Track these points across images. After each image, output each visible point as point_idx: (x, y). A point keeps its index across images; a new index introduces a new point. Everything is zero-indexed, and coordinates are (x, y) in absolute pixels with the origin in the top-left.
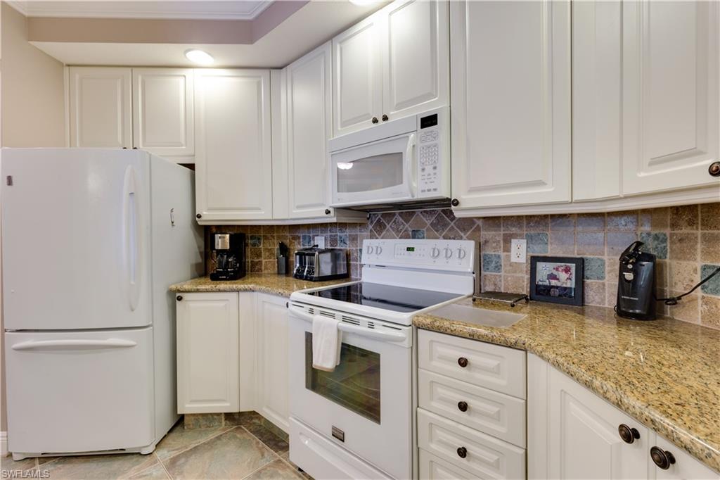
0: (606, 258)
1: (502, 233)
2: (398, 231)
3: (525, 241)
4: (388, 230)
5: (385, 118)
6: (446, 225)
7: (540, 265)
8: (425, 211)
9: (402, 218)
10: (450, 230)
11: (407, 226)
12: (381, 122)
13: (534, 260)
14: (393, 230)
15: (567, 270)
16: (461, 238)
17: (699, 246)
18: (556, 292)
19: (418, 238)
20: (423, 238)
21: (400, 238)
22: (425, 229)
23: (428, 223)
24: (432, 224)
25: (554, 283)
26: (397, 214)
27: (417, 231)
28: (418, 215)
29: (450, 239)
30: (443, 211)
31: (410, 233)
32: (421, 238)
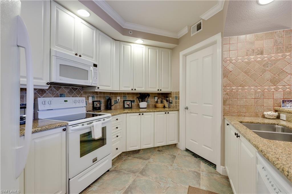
0: (102, 100)
1: (87, 95)
2: (53, 94)
3: (91, 97)
4: (47, 93)
5: (80, 56)
6: (73, 92)
7: (95, 103)
8: (65, 87)
9: (55, 89)
10: (74, 94)
11: (57, 92)
12: (78, 56)
13: (93, 102)
14: (51, 94)
15: (98, 103)
16: (77, 97)
17: (114, 98)
18: (97, 108)
19: (63, 97)
20: (65, 97)
21: (54, 97)
22: (65, 94)
23: (67, 91)
24: (68, 92)
25: (97, 106)
26: (52, 87)
27: (62, 94)
28: (62, 88)
29: (74, 97)
30: (72, 88)
31: (59, 95)
32: (64, 97)
